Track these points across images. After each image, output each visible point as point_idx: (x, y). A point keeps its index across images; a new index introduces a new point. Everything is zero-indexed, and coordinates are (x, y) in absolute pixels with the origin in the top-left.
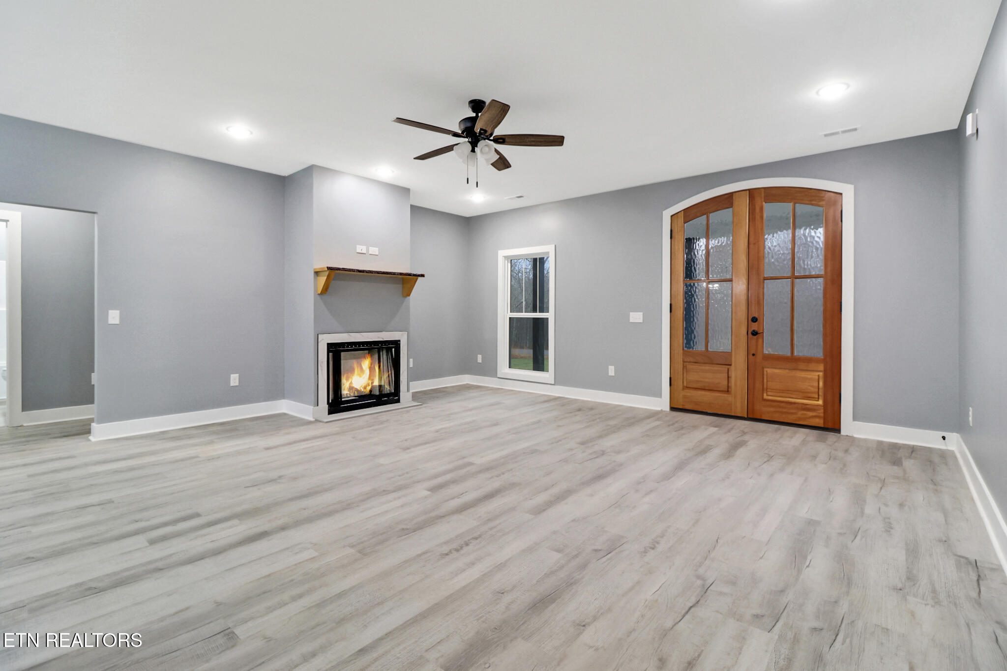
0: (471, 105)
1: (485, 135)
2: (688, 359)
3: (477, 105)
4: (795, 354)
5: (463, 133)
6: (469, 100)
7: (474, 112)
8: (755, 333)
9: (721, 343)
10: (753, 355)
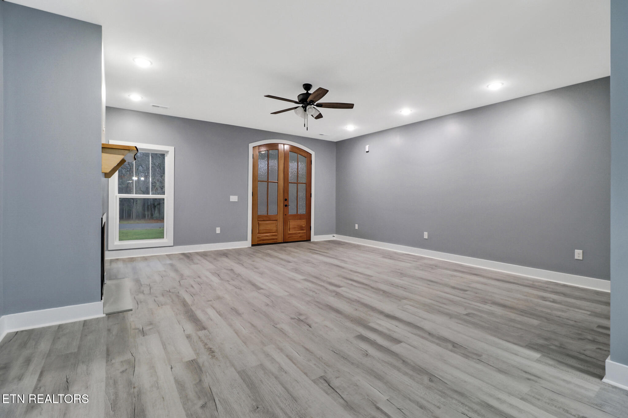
0: (304, 86)
1: (312, 102)
2: (259, 219)
3: (307, 87)
4: (299, 213)
5: (300, 101)
6: (303, 84)
7: (305, 90)
8: (286, 206)
9: (273, 210)
10: (286, 215)
